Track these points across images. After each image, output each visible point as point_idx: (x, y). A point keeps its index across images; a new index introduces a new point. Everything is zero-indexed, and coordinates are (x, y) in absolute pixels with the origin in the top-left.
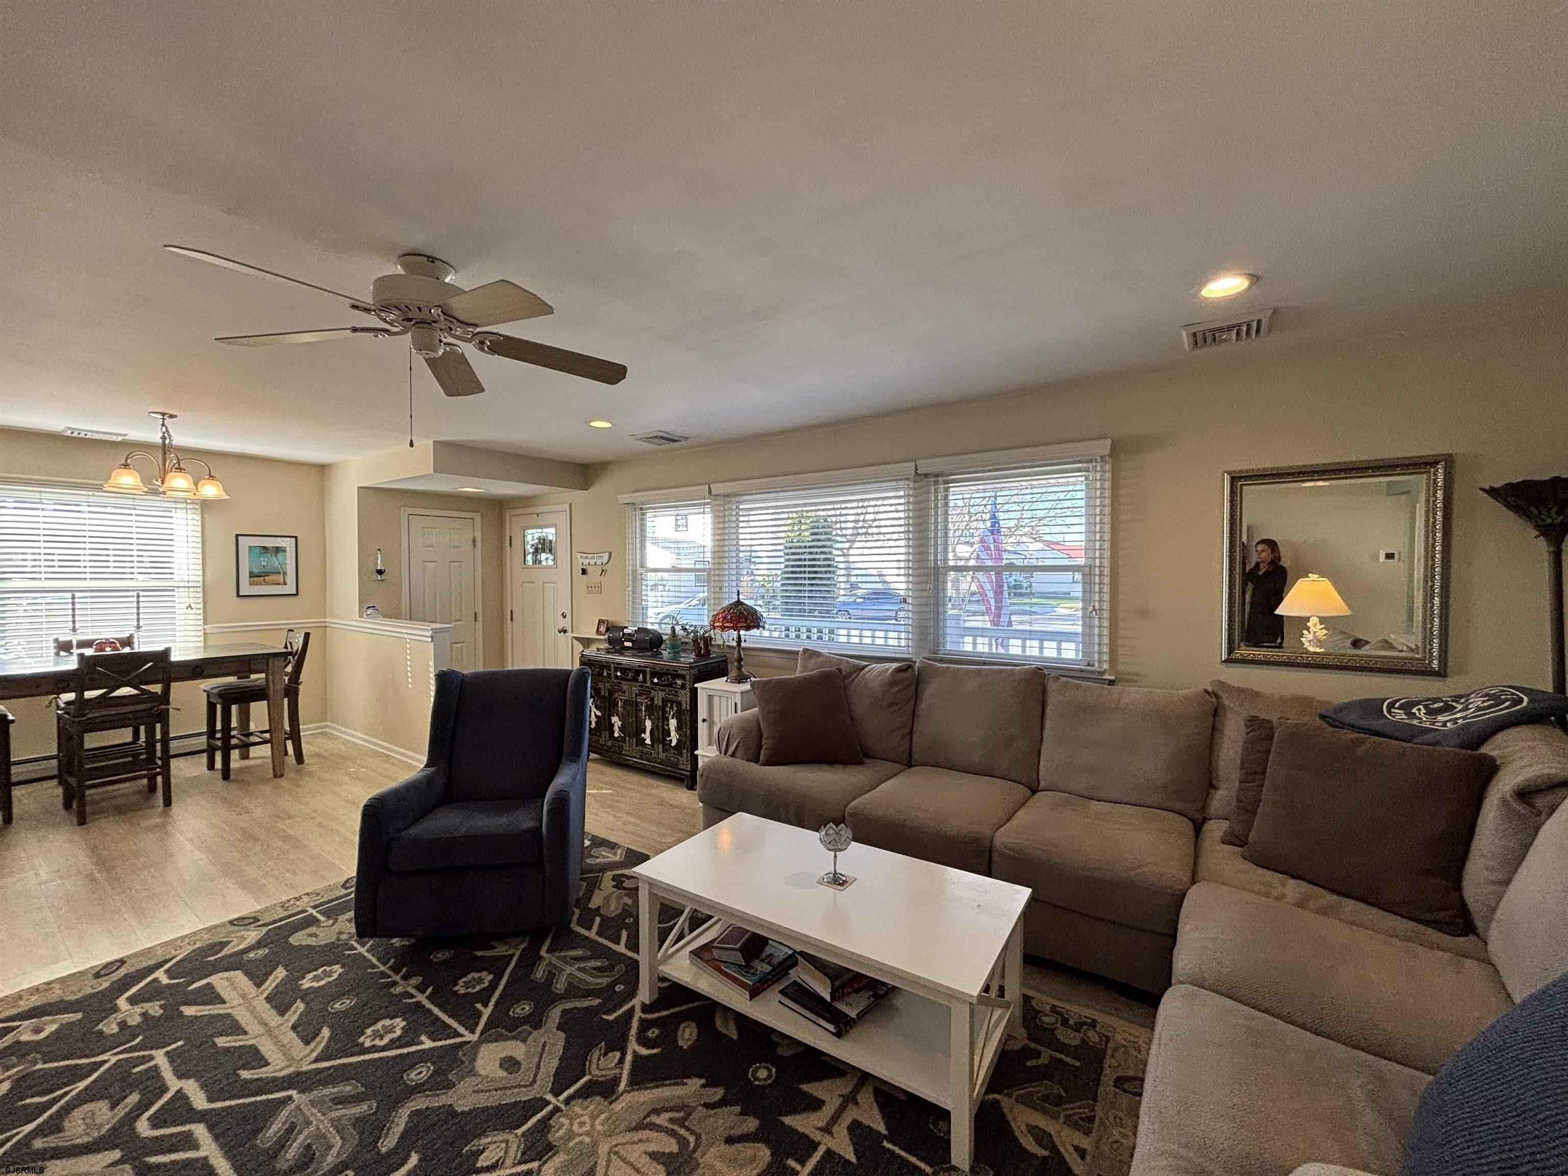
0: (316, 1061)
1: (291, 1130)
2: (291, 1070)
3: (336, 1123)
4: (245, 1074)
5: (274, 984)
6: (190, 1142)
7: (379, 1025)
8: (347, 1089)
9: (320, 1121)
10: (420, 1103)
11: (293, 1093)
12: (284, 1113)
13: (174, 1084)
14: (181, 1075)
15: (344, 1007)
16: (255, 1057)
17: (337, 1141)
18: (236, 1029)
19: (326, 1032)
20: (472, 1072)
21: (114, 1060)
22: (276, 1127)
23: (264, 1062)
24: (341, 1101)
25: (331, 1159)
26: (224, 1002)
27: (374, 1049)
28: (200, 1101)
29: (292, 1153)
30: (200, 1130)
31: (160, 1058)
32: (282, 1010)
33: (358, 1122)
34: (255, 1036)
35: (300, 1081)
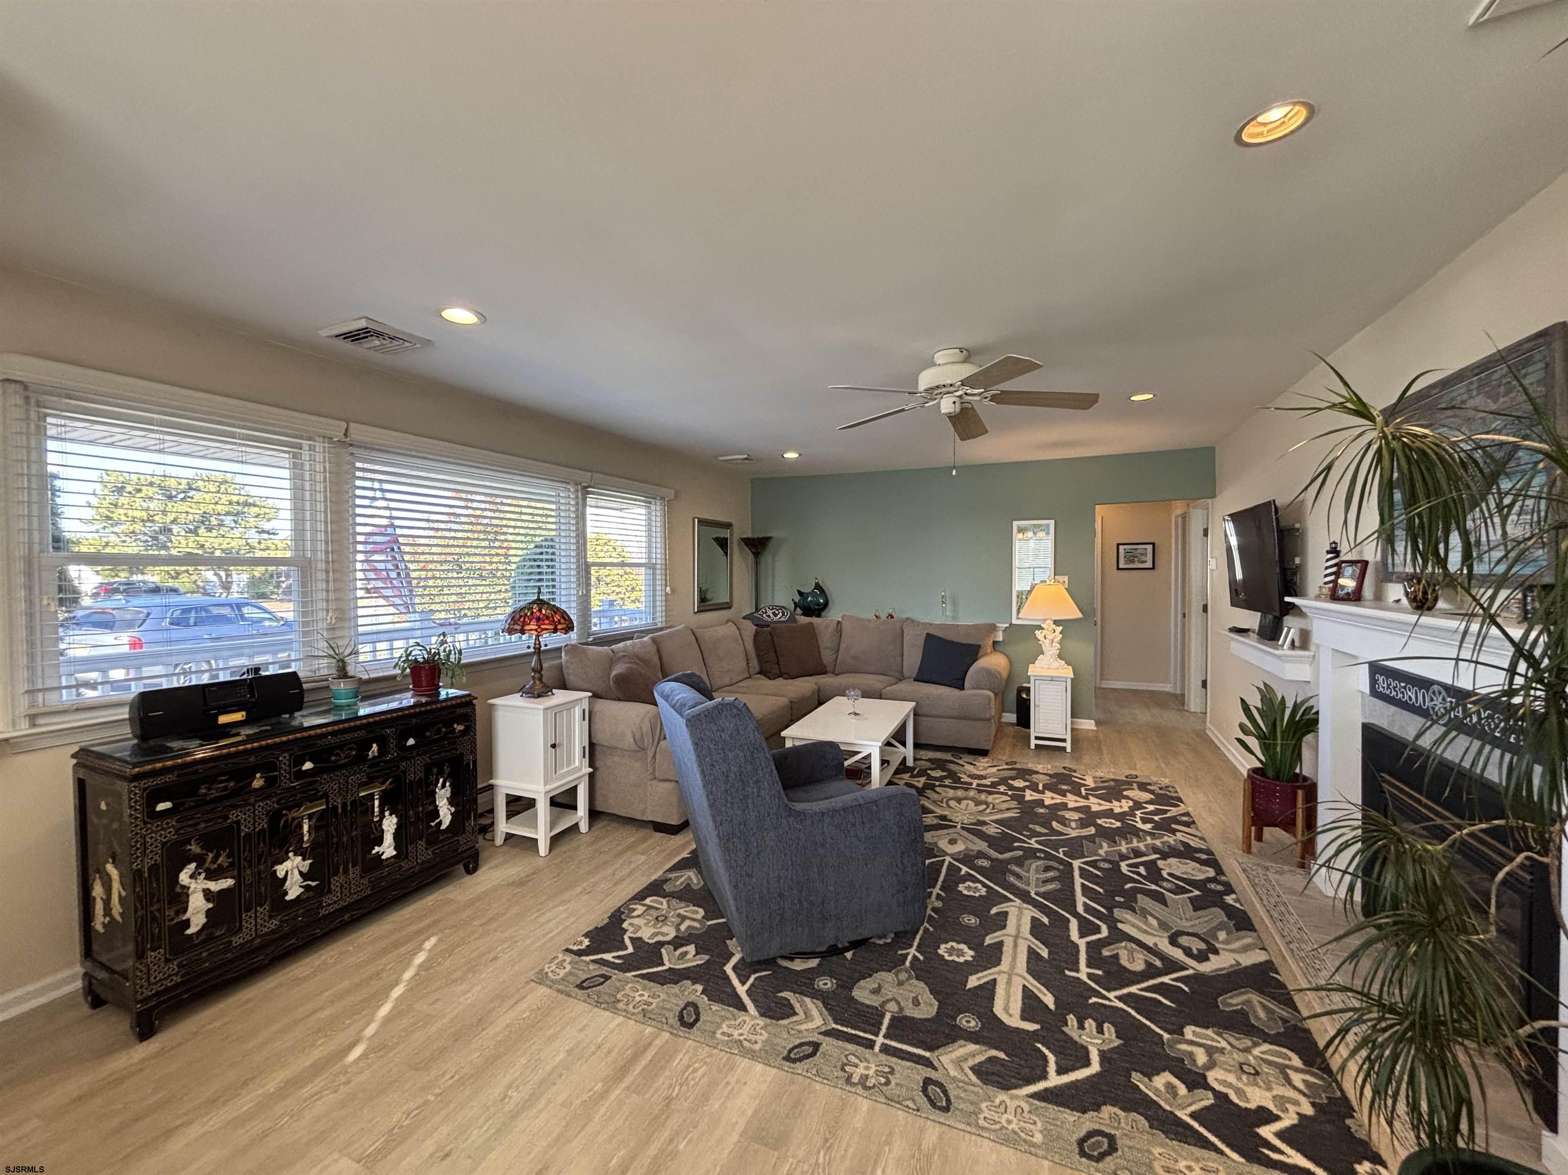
0: (1011, 900)
1: (1045, 881)
2: (1025, 905)
3: (1028, 871)
4: (1045, 920)
5: (985, 973)
6: (1087, 908)
7: (971, 893)
8: (1012, 879)
9: (1033, 876)
10: (995, 854)
11: (1033, 894)
12: (1043, 890)
13: (1082, 943)
14: (1076, 946)
15: (972, 917)
16: (1036, 925)
17: (1033, 866)
18: (1032, 955)
19: (994, 911)
20: (967, 849)
21: (1111, 995)
22: (1050, 887)
23: (1034, 919)
24: (1018, 876)
25: (1040, 863)
26: (1024, 986)
27: (984, 885)
28: (1074, 925)
29: (1051, 874)
30: (1080, 909)
31: (1084, 972)
32: (999, 946)
33: (1021, 865)
34: (1027, 940)
35: (1025, 897)
